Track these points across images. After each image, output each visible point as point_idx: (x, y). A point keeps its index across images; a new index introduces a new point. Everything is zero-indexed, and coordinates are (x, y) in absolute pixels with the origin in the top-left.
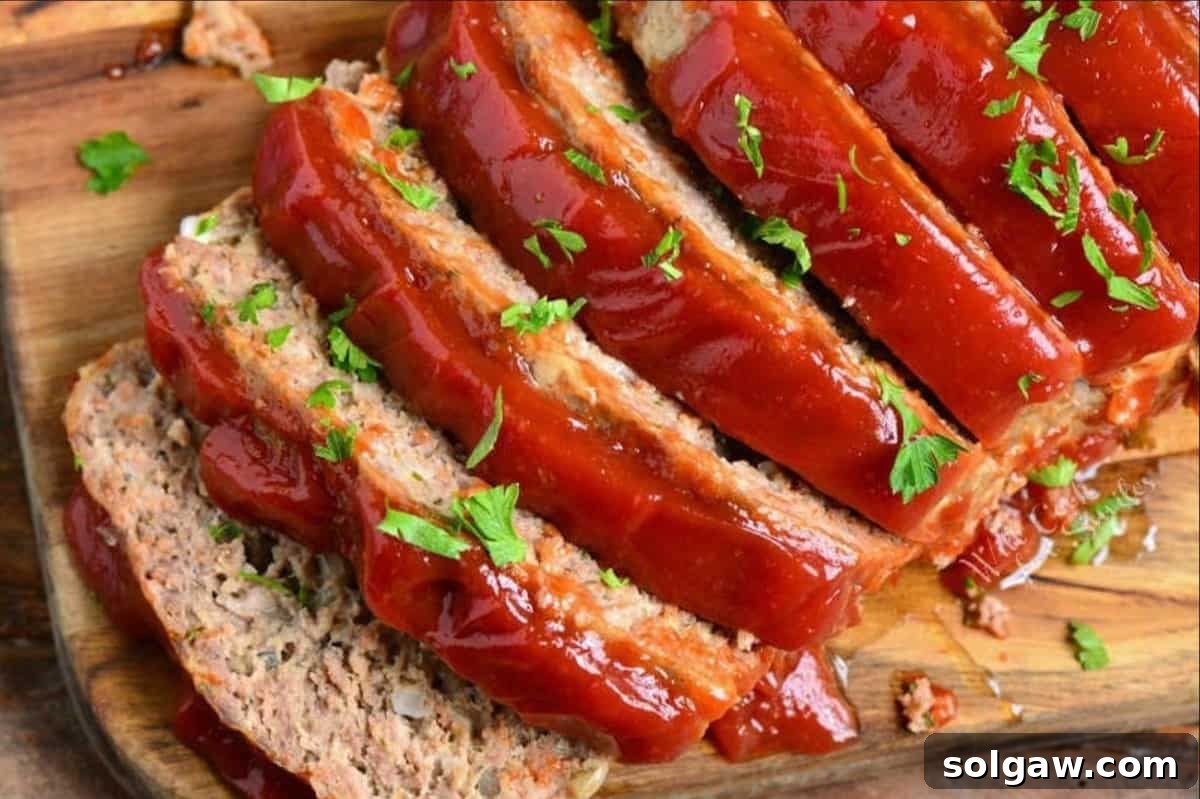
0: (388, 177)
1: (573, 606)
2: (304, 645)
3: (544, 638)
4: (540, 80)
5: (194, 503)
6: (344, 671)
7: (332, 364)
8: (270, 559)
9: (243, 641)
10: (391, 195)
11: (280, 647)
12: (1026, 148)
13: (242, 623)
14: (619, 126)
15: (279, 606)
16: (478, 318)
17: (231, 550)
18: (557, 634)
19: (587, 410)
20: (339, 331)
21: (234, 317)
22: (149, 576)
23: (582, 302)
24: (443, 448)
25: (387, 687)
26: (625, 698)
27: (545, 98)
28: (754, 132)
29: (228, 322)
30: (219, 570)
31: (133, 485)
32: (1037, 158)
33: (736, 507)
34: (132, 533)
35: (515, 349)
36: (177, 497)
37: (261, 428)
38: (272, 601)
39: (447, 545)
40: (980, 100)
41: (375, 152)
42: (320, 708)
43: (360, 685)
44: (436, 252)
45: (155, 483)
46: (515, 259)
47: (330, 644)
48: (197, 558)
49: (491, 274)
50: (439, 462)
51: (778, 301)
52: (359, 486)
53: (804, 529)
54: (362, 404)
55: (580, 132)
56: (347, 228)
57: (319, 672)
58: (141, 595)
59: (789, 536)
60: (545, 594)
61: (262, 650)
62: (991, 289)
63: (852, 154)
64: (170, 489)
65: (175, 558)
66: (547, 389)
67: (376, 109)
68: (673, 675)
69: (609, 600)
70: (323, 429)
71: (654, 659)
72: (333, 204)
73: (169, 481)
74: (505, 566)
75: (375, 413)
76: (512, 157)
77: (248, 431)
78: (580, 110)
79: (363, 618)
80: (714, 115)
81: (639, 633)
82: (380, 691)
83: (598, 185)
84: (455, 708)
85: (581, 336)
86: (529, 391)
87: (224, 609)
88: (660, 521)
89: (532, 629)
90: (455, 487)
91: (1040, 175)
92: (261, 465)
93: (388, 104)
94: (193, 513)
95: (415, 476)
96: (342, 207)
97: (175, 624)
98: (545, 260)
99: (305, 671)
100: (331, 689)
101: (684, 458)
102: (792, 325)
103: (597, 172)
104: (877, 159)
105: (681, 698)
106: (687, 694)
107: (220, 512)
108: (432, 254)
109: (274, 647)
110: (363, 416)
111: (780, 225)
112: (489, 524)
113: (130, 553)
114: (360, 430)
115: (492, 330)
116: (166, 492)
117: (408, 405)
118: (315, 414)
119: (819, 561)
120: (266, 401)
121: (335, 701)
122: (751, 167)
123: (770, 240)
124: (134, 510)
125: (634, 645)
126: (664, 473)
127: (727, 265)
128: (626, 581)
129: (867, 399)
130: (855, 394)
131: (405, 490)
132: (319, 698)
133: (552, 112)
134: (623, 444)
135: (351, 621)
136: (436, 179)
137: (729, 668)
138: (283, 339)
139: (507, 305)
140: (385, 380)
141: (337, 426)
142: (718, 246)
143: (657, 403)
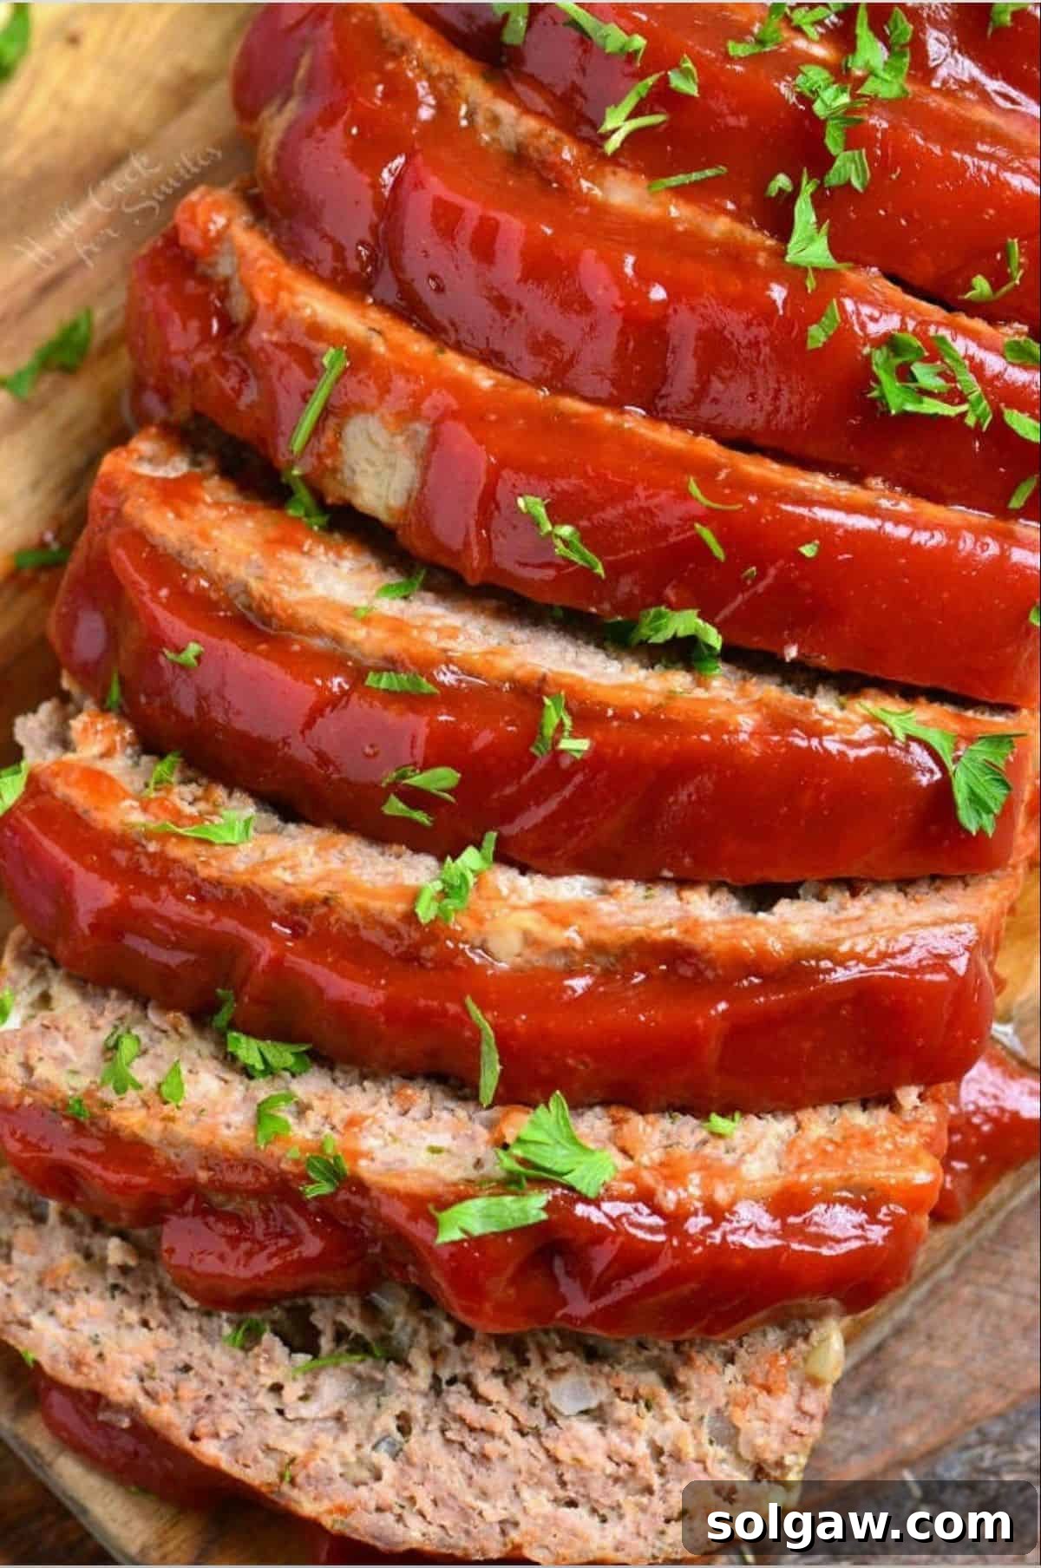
0: (181, 831)
1: (704, 1185)
2: (418, 1407)
3: (696, 1244)
4: (283, 616)
5: (188, 1321)
6: (480, 1407)
7: (251, 1077)
8: (316, 1333)
9: (347, 1445)
10: (200, 849)
11: (392, 1425)
12: (879, 357)
13: (331, 1424)
14: (402, 611)
15: (359, 1377)
16: (392, 932)
17: (266, 1351)
18: (706, 1230)
19: (577, 958)
20: (235, 1034)
21: (108, 1094)
22: (194, 1438)
23: (491, 837)
24: (438, 1095)
25: (538, 1394)
26: (825, 1251)
27: (301, 632)
28: (566, 531)
29: (107, 1106)
30: (269, 1382)
31: (108, 1345)
32: (899, 361)
33: (813, 963)
34: (142, 1400)
35: (456, 941)
36: (166, 1328)
37: (218, 1198)
38: (349, 1376)
39: (523, 1210)
40: (794, 334)
41: (145, 808)
42: (482, 1464)
43: (508, 1412)
44: (294, 885)
45: (130, 1326)
46: (382, 833)
47: (444, 1386)
48: (234, 1383)
49: (369, 869)
50: (445, 1115)
51: (712, 702)
52: (379, 1202)
53: (901, 937)
54: (316, 1103)
55: (367, 647)
56: (175, 918)
57: (455, 1426)
58: (199, 1464)
59: (893, 956)
60: (665, 1194)
61: (374, 1440)
62: (939, 539)
63: (694, 489)
64: (153, 1324)
65: (209, 1398)
66: (519, 960)
67: (107, 754)
68: (857, 1189)
69: (734, 1150)
70: (297, 1162)
71: (825, 1185)
72: (142, 901)
73: (145, 1315)
74: (602, 1191)
75: (338, 1104)
76: (309, 724)
77: (206, 1211)
78: (352, 623)
79: (463, 1335)
80: (504, 536)
81: (792, 1168)
82: (533, 1402)
83: (428, 699)
84: (628, 1369)
85: (513, 873)
86: (500, 978)
87: (302, 1420)
88: (740, 1031)
89: (675, 1242)
90: (483, 1134)
91: (915, 380)
92: (246, 1240)
93: (118, 738)
94: (196, 1334)
95: (435, 1150)
96: (156, 897)
97: (259, 1474)
98: (420, 817)
99: (437, 1434)
100: (482, 1437)
101: (722, 946)
102: (747, 722)
103: (419, 685)
104: (722, 475)
105: (884, 1210)
106: (886, 1199)
107: (224, 1315)
108: (293, 890)
109: (386, 1430)
110: (326, 1117)
111: (659, 616)
112: (555, 1158)
113: (156, 1425)
114: (336, 1136)
115: (416, 935)
116: (150, 1329)
117: (365, 1070)
118: (277, 1150)
119: (940, 962)
120: (210, 1169)
121: (493, 1447)
122: (587, 572)
123: (659, 639)
124: (128, 1373)
125: (797, 1183)
126: (710, 974)
127: (627, 697)
128: (737, 1116)
129: (882, 749)
130: (864, 752)
131: (434, 1175)
132: (473, 1455)
133: (318, 643)
134: (642, 971)
135: (451, 1346)
136: (230, 795)
137: (911, 1140)
138: (181, 1084)
139: (415, 895)
140: (322, 1058)
141: (311, 1150)
142: (604, 681)
143: (646, 897)
